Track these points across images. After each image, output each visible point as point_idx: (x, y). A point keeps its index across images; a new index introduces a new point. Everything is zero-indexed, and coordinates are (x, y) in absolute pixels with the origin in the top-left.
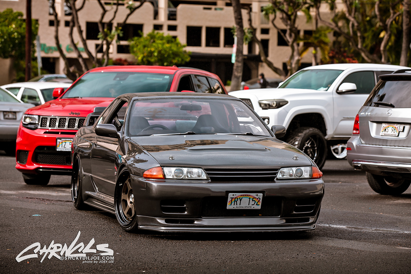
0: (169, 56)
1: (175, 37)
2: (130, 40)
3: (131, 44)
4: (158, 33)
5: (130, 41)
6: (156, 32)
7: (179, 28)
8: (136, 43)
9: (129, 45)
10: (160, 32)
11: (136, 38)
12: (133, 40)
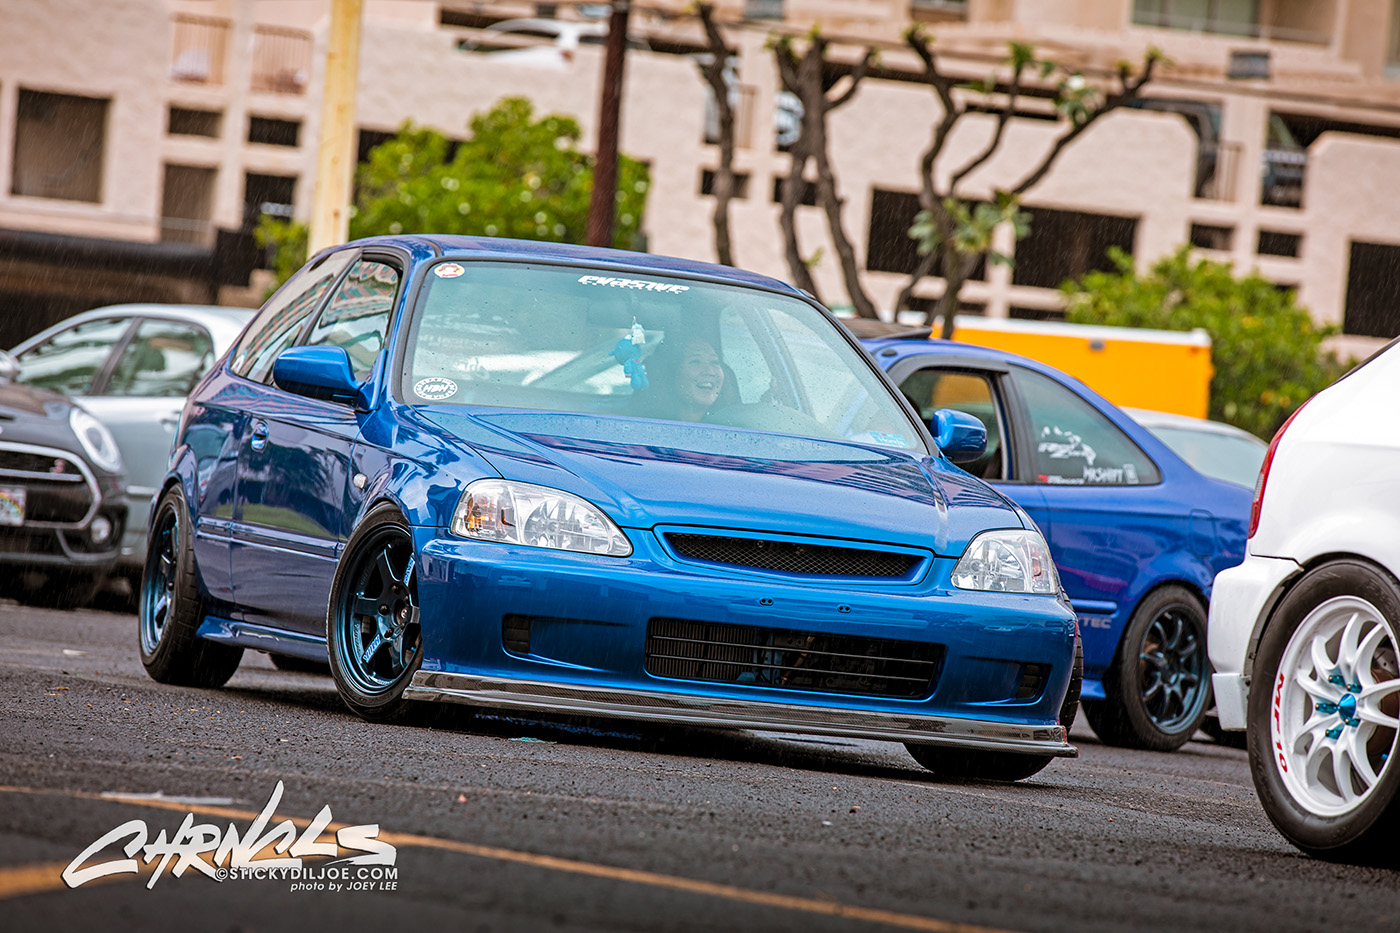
0: (1251, 370)
1: (1285, 289)
2: (1070, 284)
3: (1072, 304)
4: (1203, 264)
5: (1069, 293)
6: (1197, 256)
7: (1310, 247)
8: (1096, 304)
9: (1064, 309)
10: (1217, 257)
11: (1097, 279)
12: (1084, 290)
